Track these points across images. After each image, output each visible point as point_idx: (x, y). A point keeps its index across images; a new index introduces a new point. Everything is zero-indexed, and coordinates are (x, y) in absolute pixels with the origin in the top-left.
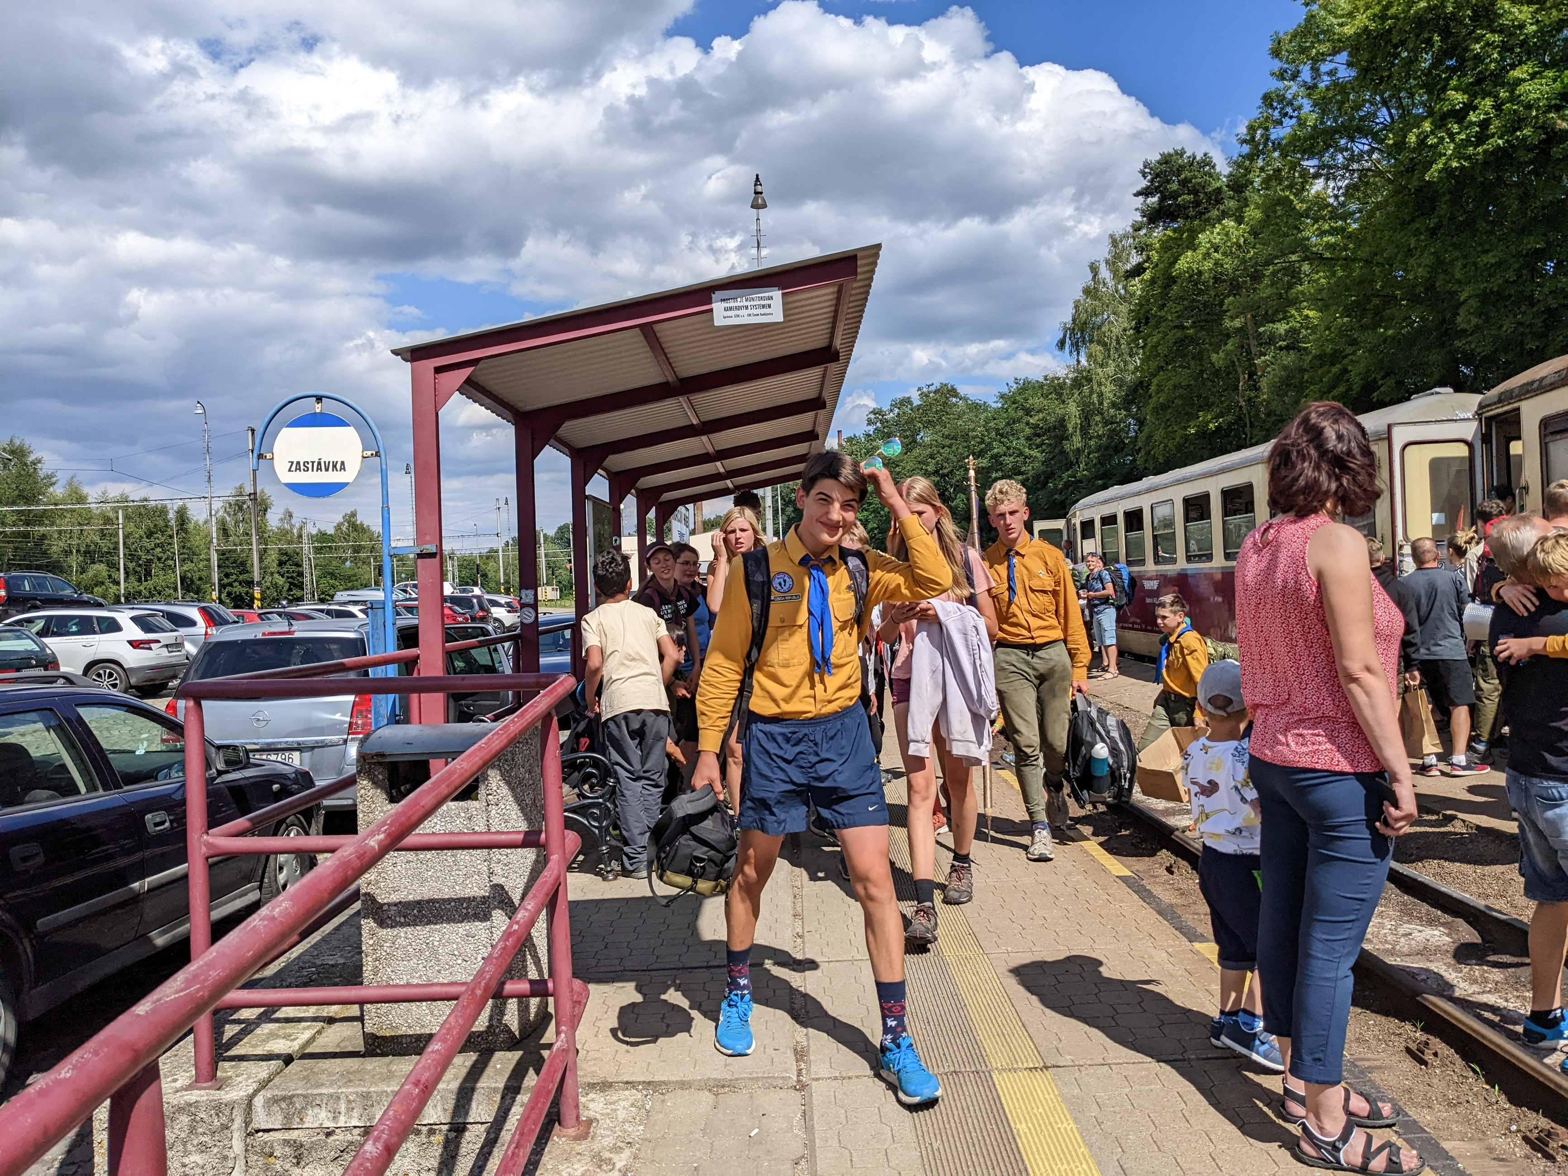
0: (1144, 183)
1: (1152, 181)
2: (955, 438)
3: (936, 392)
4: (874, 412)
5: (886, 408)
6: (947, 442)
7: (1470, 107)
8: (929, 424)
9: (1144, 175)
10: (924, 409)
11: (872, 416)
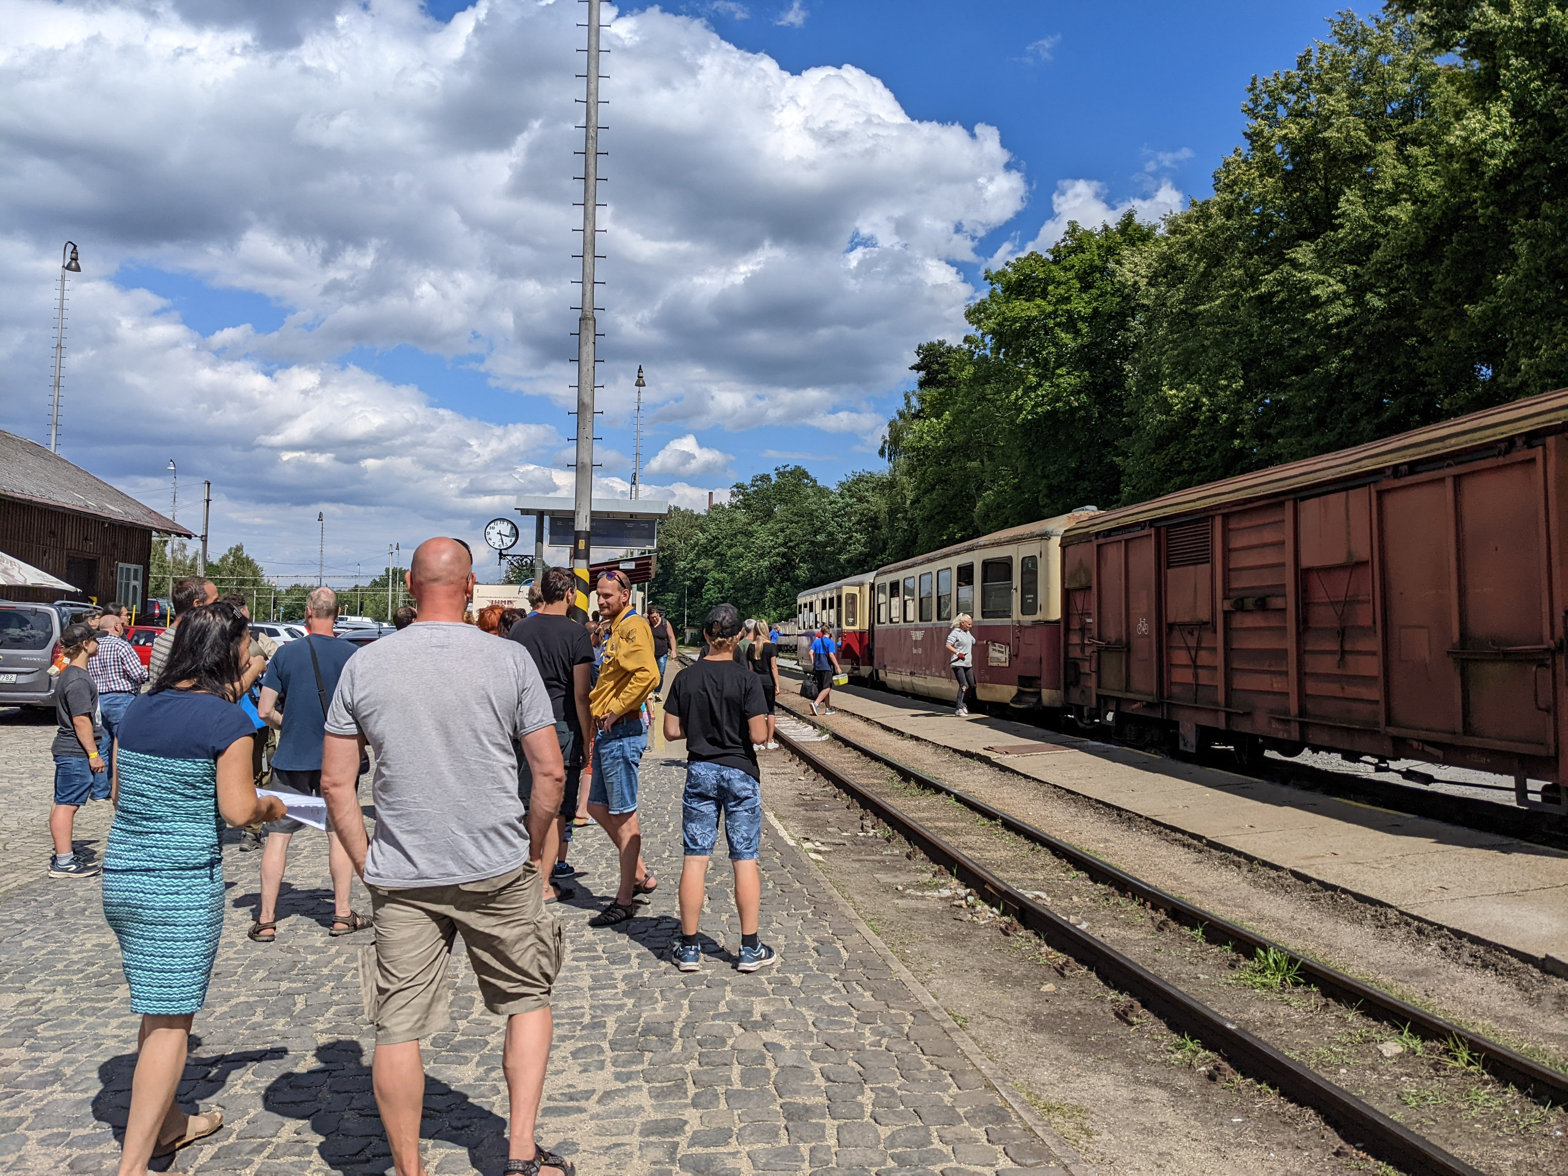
0: (917, 360)
1: (922, 360)
2: (802, 516)
3: (791, 473)
4: (737, 486)
5: (747, 483)
6: (796, 519)
7: (1039, 385)
8: (782, 501)
9: (918, 354)
10: (778, 488)
11: (735, 490)
